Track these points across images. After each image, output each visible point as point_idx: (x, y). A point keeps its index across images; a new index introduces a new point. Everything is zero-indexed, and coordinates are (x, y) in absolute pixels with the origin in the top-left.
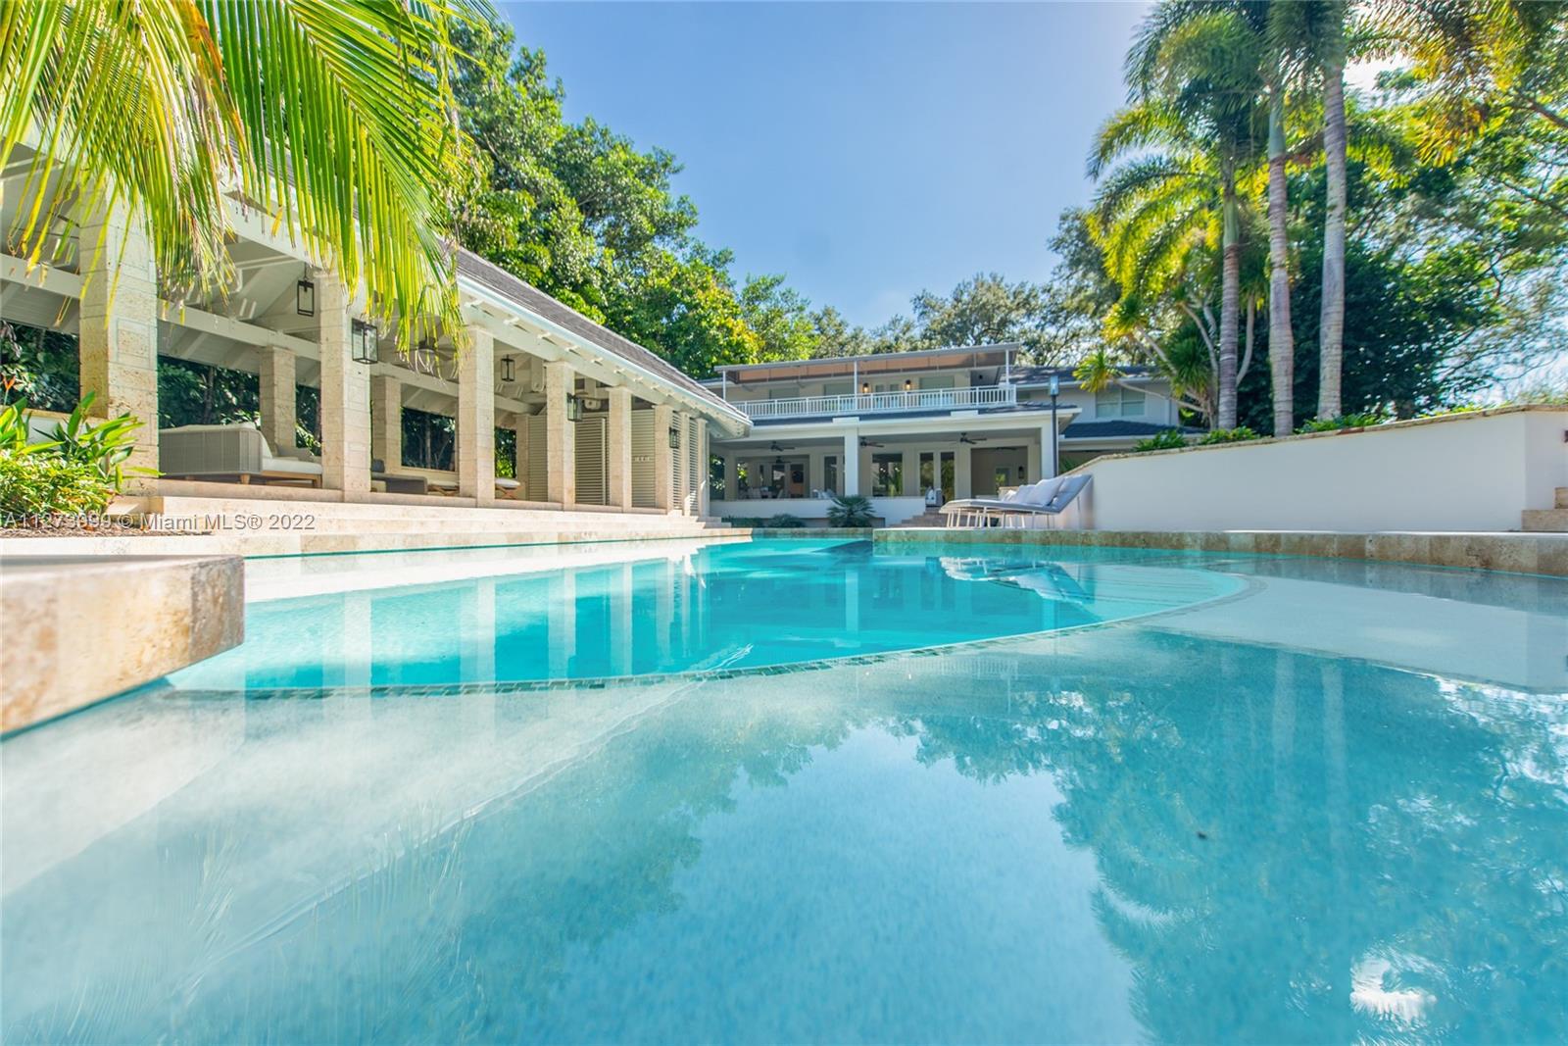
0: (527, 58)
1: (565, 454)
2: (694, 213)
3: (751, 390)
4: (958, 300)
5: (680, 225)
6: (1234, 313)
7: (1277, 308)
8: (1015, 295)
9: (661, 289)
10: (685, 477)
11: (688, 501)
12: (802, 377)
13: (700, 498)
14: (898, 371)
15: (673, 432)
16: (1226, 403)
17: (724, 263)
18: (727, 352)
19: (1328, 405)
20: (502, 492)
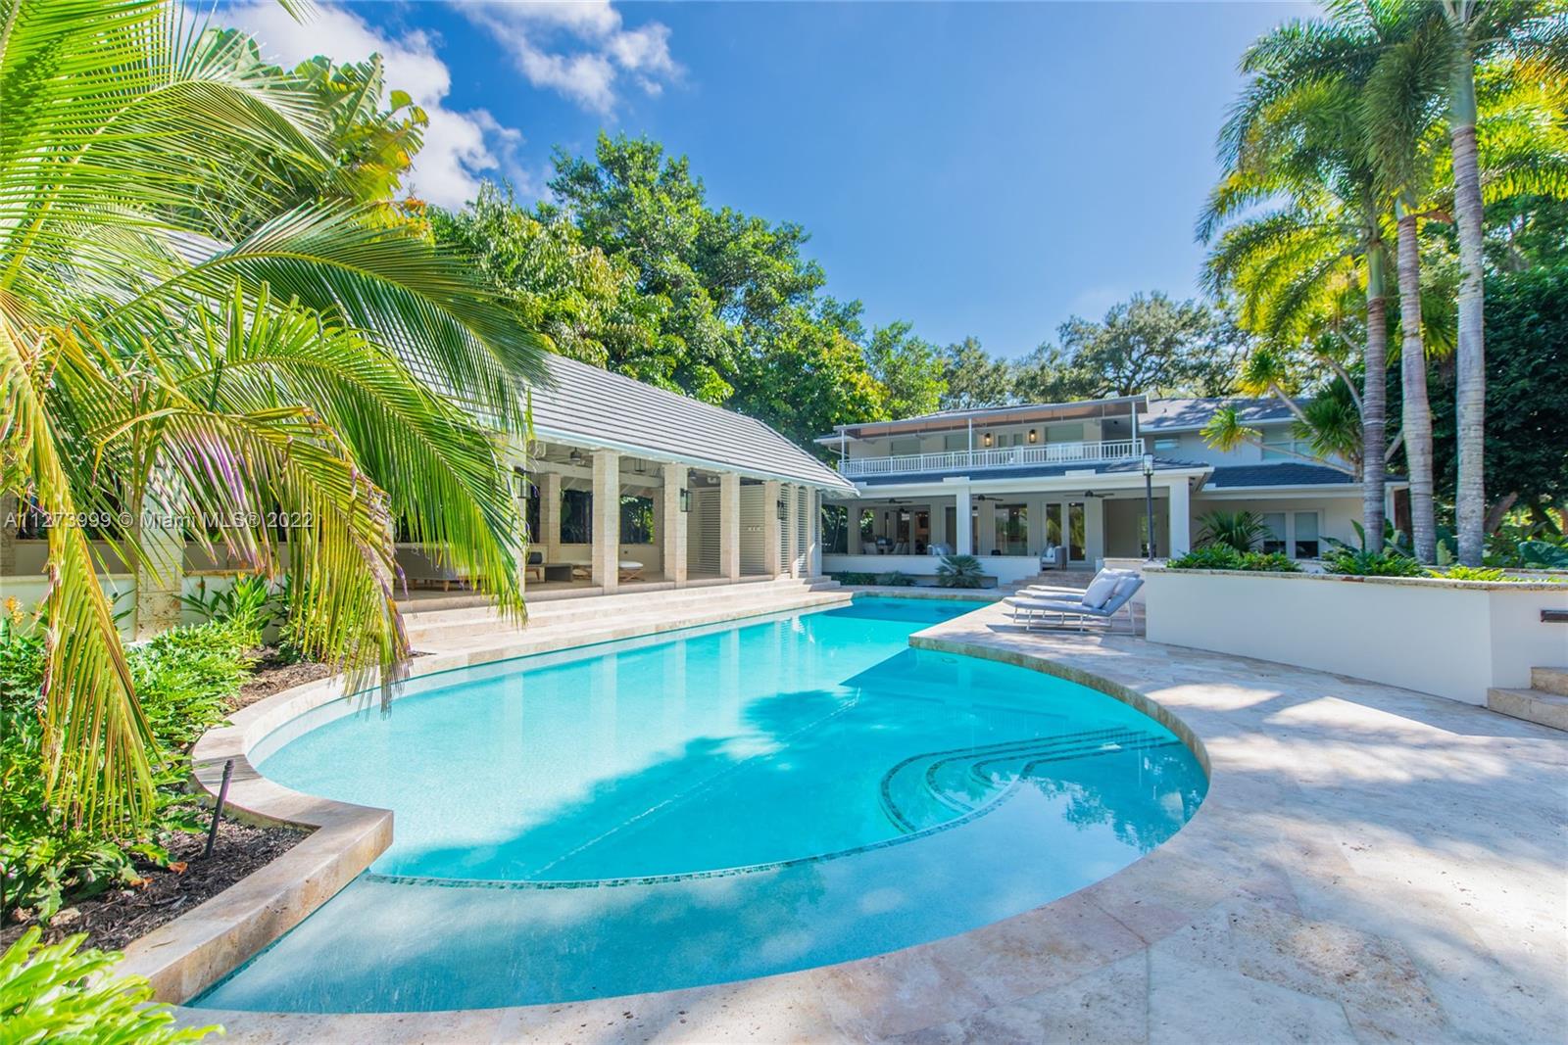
0: (672, 167)
1: (678, 540)
2: (821, 275)
3: (873, 443)
4: (1112, 325)
5: (810, 288)
6: (1380, 373)
7: (1410, 380)
8: (1181, 313)
9: (788, 353)
10: (793, 543)
11: (796, 565)
12: (921, 431)
13: (809, 561)
14: (1019, 422)
15: (781, 504)
16: (1370, 472)
17: (854, 314)
18: (850, 407)
19: (1468, 493)
20: (624, 577)
